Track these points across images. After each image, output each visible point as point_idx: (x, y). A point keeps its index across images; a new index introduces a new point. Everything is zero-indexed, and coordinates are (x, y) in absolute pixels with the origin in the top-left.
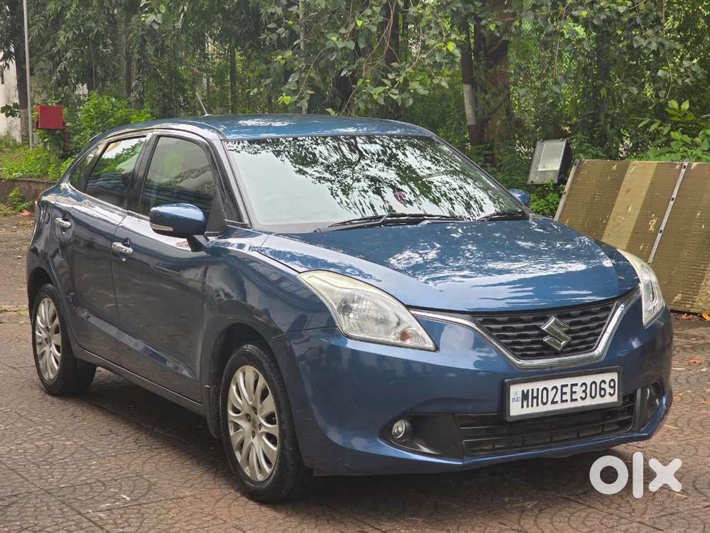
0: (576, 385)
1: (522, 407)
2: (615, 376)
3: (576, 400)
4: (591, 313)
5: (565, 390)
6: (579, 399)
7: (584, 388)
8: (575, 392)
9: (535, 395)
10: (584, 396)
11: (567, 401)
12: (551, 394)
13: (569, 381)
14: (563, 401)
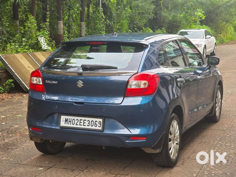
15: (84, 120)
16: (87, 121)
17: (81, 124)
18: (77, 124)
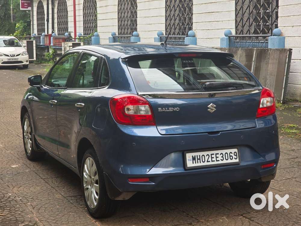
15: (216, 154)
16: (220, 154)
17: (213, 159)
18: (208, 160)
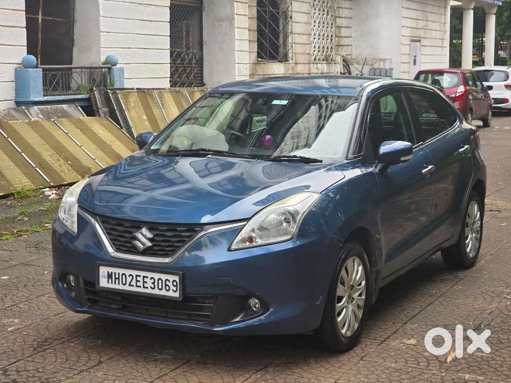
0: (147, 277)
1: (108, 282)
2: (177, 278)
3: (147, 288)
4: (176, 230)
5: (138, 278)
6: (149, 288)
7: (153, 281)
8: (146, 282)
9: (117, 277)
10: (153, 287)
11: (140, 287)
12: (129, 279)
13: (142, 274)
14: (137, 286)
